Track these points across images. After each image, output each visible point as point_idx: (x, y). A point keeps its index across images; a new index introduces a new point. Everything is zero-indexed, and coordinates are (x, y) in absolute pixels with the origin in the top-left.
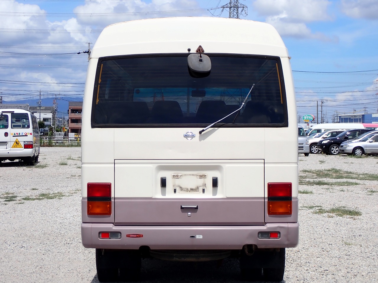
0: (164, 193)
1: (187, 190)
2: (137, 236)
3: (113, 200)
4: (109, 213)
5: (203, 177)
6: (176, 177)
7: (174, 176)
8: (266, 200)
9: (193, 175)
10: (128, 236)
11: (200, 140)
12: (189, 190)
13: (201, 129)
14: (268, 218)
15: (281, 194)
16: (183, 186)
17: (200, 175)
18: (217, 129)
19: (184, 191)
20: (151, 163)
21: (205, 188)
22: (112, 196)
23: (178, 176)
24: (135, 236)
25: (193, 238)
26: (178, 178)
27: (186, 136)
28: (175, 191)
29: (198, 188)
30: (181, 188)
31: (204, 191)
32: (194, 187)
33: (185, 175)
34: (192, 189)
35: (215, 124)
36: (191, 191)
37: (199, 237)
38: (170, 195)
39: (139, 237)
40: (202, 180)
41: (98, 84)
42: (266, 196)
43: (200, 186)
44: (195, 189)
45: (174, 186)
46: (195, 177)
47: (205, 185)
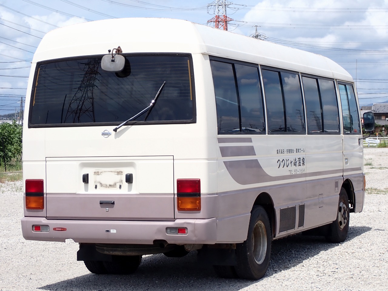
0: (86, 189)
1: (106, 186)
2: (62, 229)
3: (45, 196)
4: (42, 208)
5: (119, 173)
6: (97, 173)
7: (95, 172)
8: (176, 196)
9: (111, 172)
10: (55, 229)
11: (115, 138)
12: (108, 186)
13: (115, 127)
14: (178, 214)
15: (189, 191)
16: (103, 183)
17: (117, 172)
18: (130, 127)
19: (104, 187)
20: (75, 160)
21: (122, 184)
22: (45, 192)
23: (98, 172)
24: (60, 229)
25: (108, 232)
26: (99, 175)
27: (103, 134)
28: (96, 187)
29: (115, 184)
30: (101, 184)
31: (120, 187)
32: (112, 184)
33: (105, 172)
34: (110, 185)
35: (127, 122)
36: (110, 187)
37: (113, 231)
38: (91, 190)
39: (64, 230)
40: (119, 176)
41: (35, 87)
42: (176, 192)
43: (118, 183)
44: (113, 185)
45: (95, 182)
46: (113, 174)
47: (122, 181)
